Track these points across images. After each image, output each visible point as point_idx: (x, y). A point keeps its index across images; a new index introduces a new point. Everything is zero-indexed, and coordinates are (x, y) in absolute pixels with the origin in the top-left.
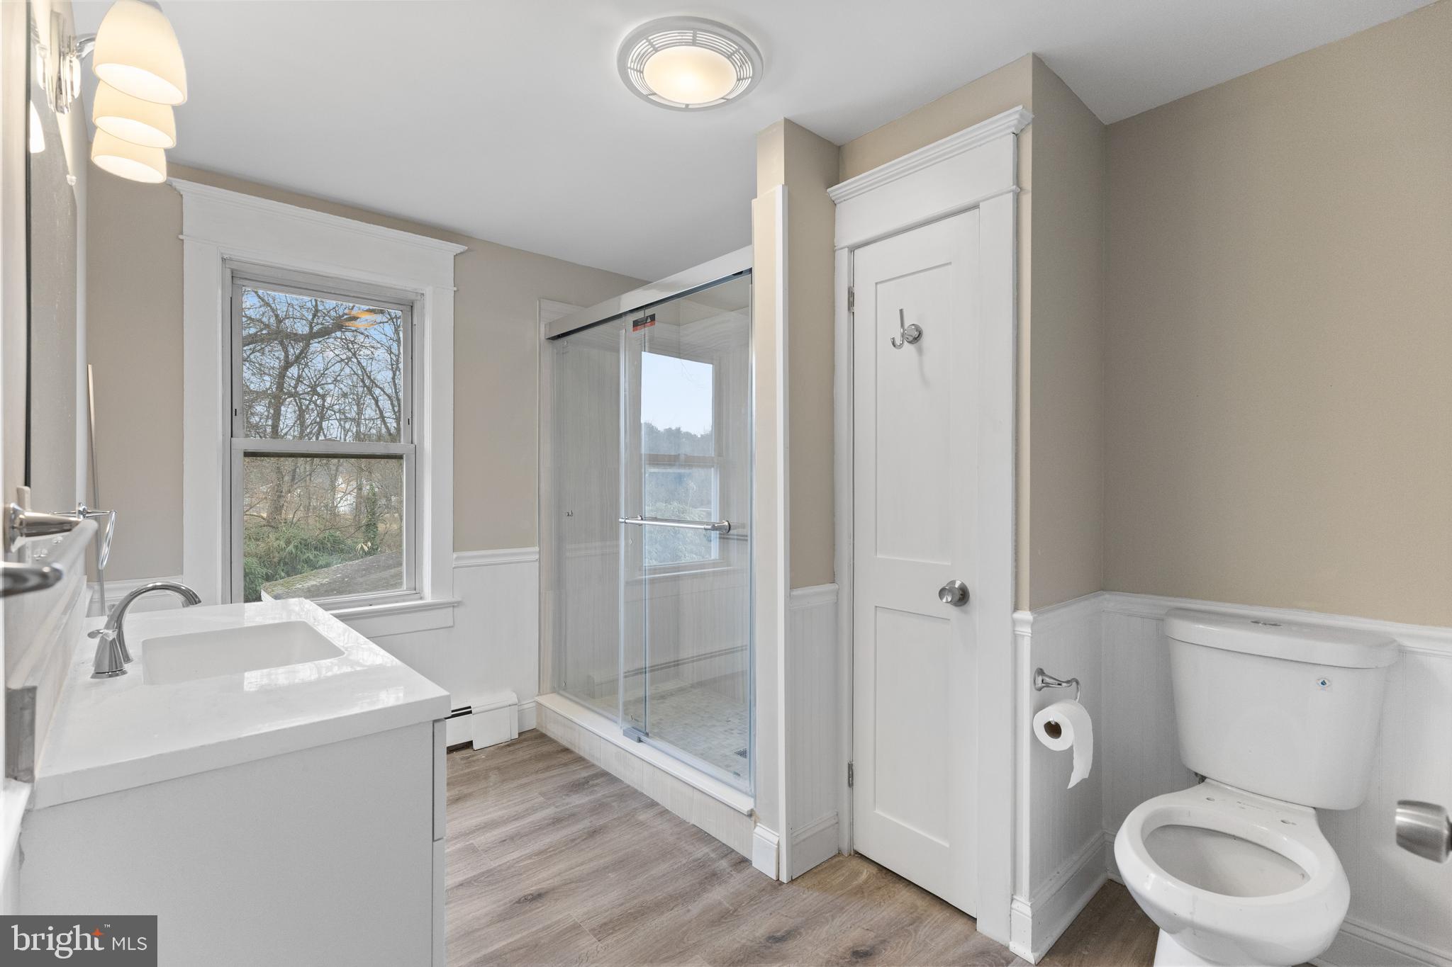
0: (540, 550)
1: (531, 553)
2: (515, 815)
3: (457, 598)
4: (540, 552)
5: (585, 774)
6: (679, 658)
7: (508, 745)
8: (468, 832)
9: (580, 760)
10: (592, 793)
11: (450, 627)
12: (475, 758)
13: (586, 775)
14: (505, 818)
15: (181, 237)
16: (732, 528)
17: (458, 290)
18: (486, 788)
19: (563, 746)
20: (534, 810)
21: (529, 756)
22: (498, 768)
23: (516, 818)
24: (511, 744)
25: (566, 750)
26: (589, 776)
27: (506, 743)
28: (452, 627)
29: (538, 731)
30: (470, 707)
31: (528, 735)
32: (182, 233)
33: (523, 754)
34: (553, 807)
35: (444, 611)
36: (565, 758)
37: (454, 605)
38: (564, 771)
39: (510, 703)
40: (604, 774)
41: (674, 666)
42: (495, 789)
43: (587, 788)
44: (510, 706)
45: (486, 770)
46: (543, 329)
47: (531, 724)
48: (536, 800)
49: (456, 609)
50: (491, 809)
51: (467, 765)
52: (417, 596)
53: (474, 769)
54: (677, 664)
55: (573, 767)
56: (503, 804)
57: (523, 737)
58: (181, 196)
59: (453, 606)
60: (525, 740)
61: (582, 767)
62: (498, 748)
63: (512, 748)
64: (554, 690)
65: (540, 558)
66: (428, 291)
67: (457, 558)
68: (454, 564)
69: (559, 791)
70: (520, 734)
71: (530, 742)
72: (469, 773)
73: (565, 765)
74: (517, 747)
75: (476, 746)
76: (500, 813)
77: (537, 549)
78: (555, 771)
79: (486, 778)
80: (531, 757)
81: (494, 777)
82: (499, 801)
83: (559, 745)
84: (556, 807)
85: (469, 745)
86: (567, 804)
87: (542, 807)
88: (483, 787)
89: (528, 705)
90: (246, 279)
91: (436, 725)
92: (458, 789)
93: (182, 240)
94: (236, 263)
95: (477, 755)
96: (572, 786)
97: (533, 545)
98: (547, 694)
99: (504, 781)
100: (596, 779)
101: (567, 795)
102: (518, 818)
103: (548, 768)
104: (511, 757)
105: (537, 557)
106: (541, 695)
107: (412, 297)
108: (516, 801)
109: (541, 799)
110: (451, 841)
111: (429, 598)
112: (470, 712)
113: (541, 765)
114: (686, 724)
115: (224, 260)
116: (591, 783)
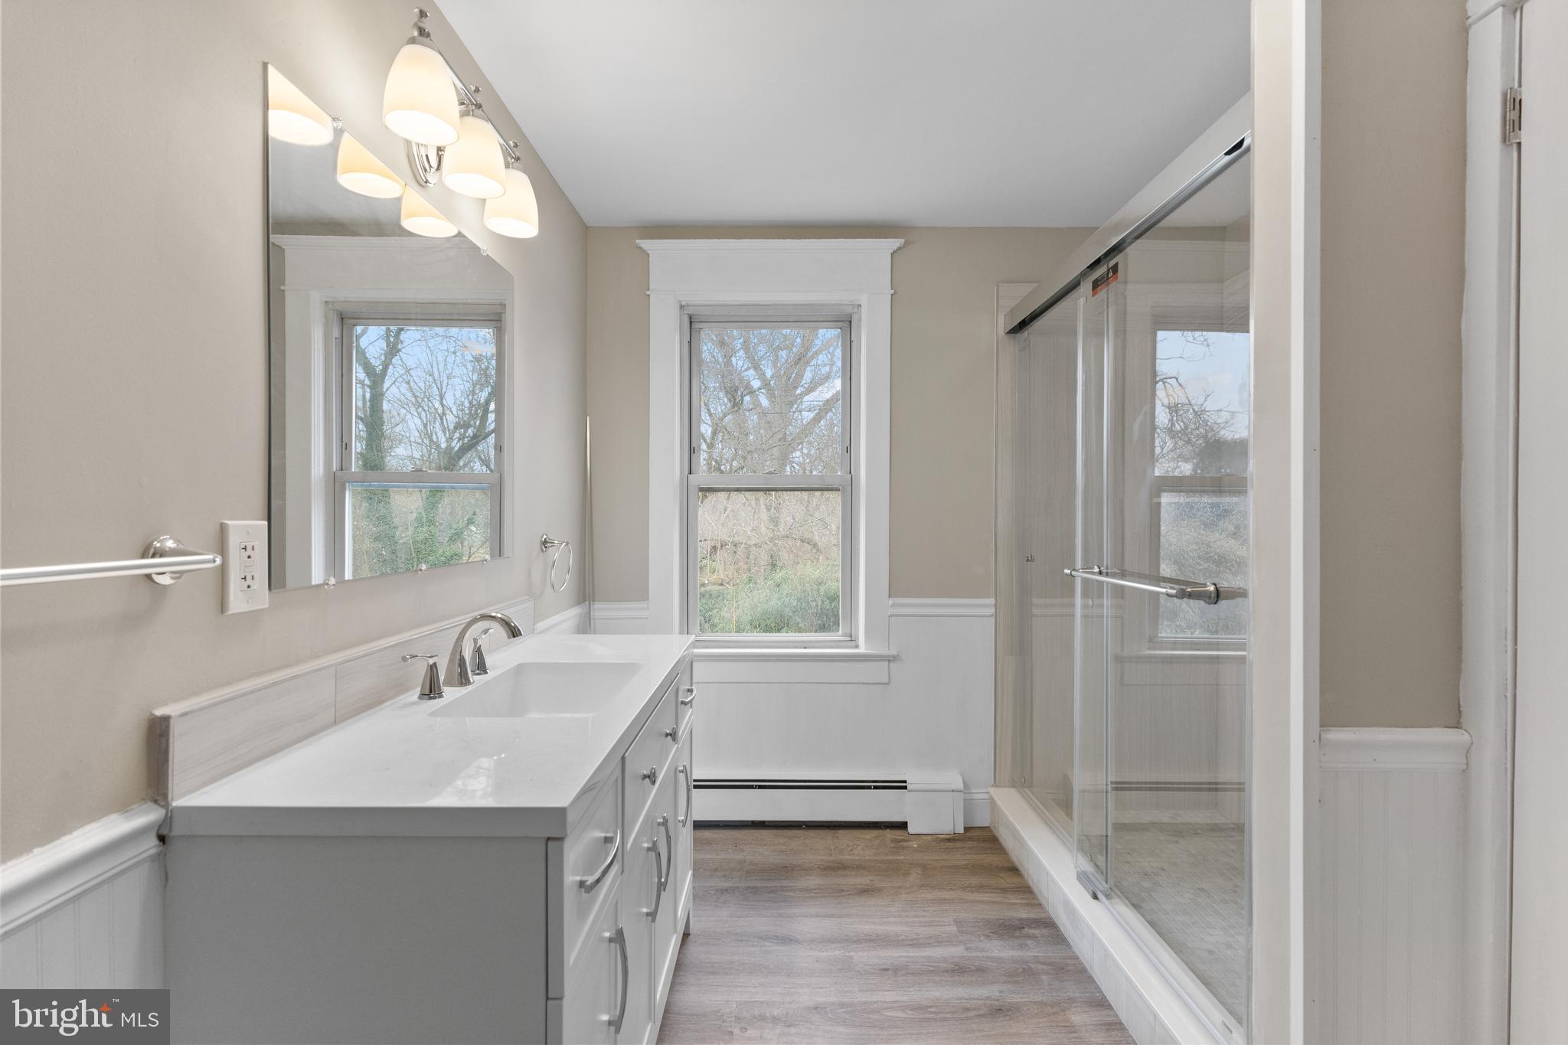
0: (996, 602)
1: (986, 606)
2: (914, 939)
3: (893, 652)
4: (995, 605)
5: (1023, 914)
6: (1218, 781)
7: (949, 840)
8: (855, 939)
9: (1026, 890)
10: (1021, 947)
11: (884, 684)
12: (906, 844)
13: (1024, 916)
14: (900, 938)
15: (648, 293)
16: (1222, 595)
17: (895, 293)
18: (900, 887)
19: (1013, 863)
20: (938, 941)
21: (965, 862)
22: (924, 867)
23: (914, 943)
24: (953, 839)
25: (1014, 870)
26: (1028, 919)
27: (948, 836)
28: (888, 684)
29: (991, 831)
30: (905, 782)
31: (978, 833)
32: (649, 290)
33: (959, 858)
34: (963, 947)
35: (879, 663)
36: (1008, 880)
37: (891, 659)
38: (999, 899)
39: (953, 788)
40: (1049, 924)
41: (1209, 790)
42: (908, 893)
43: (1017, 937)
44: (953, 791)
45: (911, 864)
46: (1001, 321)
47: (982, 820)
48: (947, 928)
49: (892, 664)
50: (892, 919)
51: (894, 850)
52: (853, 643)
53: (898, 858)
54: (1214, 787)
55: (1013, 899)
56: (907, 917)
57: (969, 834)
58: (648, 255)
59: (889, 661)
60: (971, 839)
61: (1024, 901)
62: (936, 839)
63: (951, 845)
64: (1013, 784)
65: (996, 613)
66: (863, 300)
67: (893, 605)
68: (890, 611)
69: (980, 927)
70: (967, 829)
71: (975, 844)
72: (890, 862)
73: (1004, 891)
74: (958, 844)
75: (911, 829)
76: (898, 929)
77: (992, 601)
78: (987, 895)
79: (906, 874)
80: (968, 864)
81: (915, 877)
82: (906, 911)
83: (1009, 860)
84: (967, 949)
85: (903, 826)
86: (982, 950)
87: (949, 941)
88: (898, 885)
89: (979, 794)
90: (702, 322)
91: (550, 844)
92: (870, 877)
93: (649, 295)
94: (691, 308)
95: (910, 841)
96: (1000, 926)
97: (990, 597)
98: (1004, 786)
99: (922, 886)
100: (1035, 928)
101: (989, 936)
102: (916, 944)
103: (980, 888)
104: (945, 857)
105: (993, 611)
106: (996, 786)
107: (848, 310)
108: (925, 919)
109: (954, 929)
110: (833, 942)
111: (862, 649)
112: (905, 788)
113: (975, 880)
114: (1202, 890)
115: (682, 307)
116: (1026, 930)
